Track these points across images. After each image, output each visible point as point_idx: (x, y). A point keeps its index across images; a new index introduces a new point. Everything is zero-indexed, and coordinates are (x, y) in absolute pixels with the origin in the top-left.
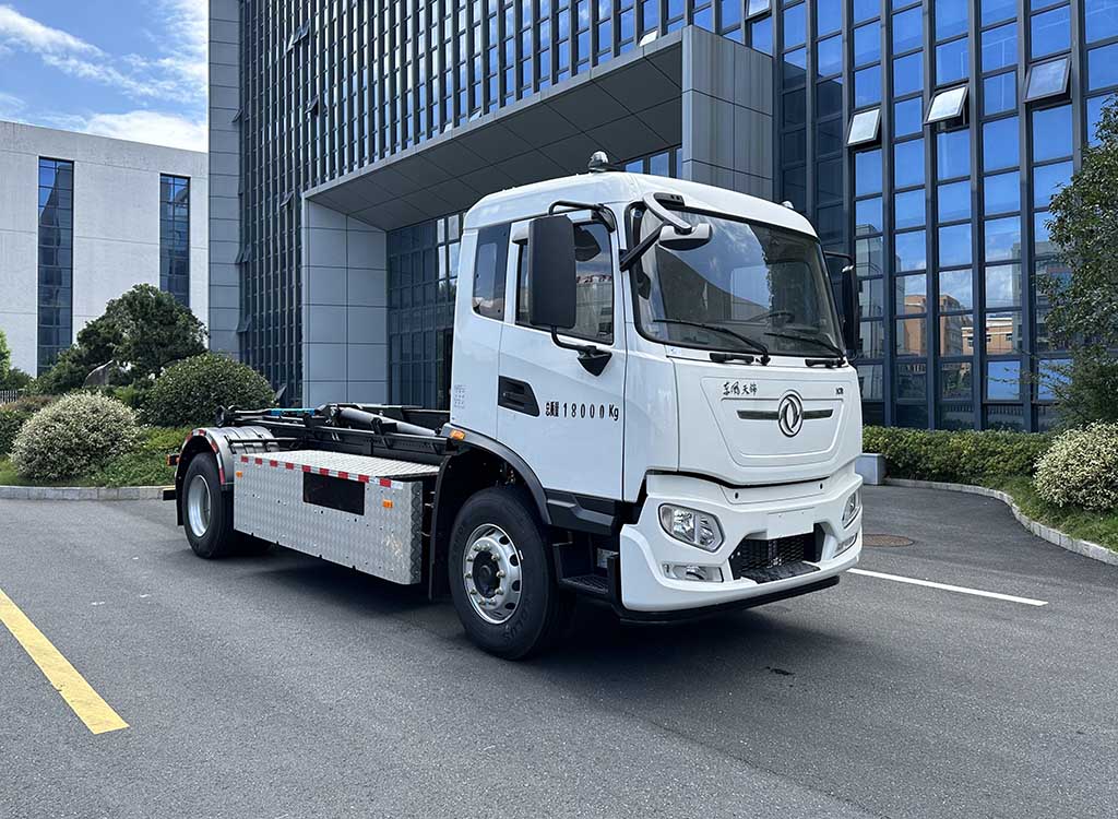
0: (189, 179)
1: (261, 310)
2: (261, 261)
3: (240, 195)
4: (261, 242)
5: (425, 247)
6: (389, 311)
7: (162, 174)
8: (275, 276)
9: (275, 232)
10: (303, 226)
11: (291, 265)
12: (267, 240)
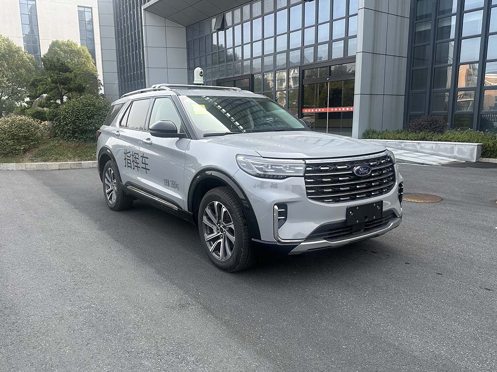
0: (91, 8)
1: (127, 73)
2: (126, 47)
3: (114, 12)
4: (125, 37)
5: (206, 34)
6: (188, 71)
7: (78, 6)
8: (133, 55)
9: (131, 31)
10: (143, 25)
11: (140, 48)
12: (128, 36)
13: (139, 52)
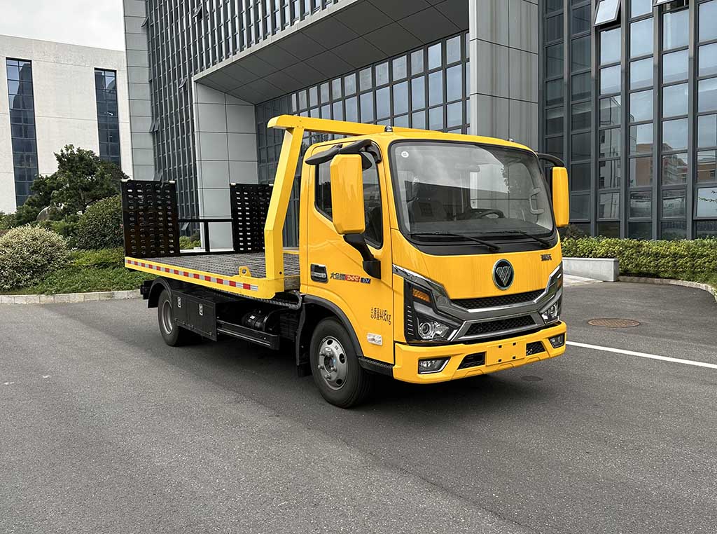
0: (115, 71)
1: (169, 167)
2: (167, 130)
3: (150, 81)
4: (166, 116)
6: (258, 165)
7: (96, 69)
8: (178, 140)
9: (176, 108)
10: (194, 102)
11: (188, 132)
12: (171, 114)
13: (188, 137)
